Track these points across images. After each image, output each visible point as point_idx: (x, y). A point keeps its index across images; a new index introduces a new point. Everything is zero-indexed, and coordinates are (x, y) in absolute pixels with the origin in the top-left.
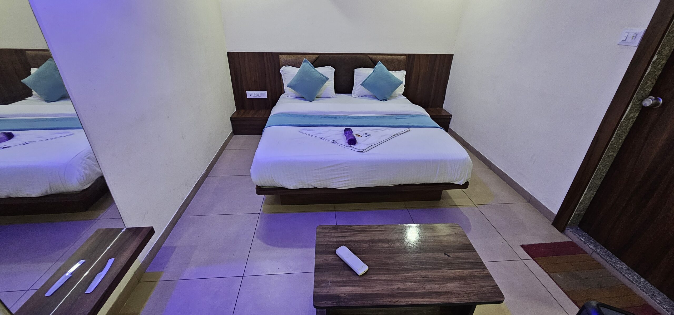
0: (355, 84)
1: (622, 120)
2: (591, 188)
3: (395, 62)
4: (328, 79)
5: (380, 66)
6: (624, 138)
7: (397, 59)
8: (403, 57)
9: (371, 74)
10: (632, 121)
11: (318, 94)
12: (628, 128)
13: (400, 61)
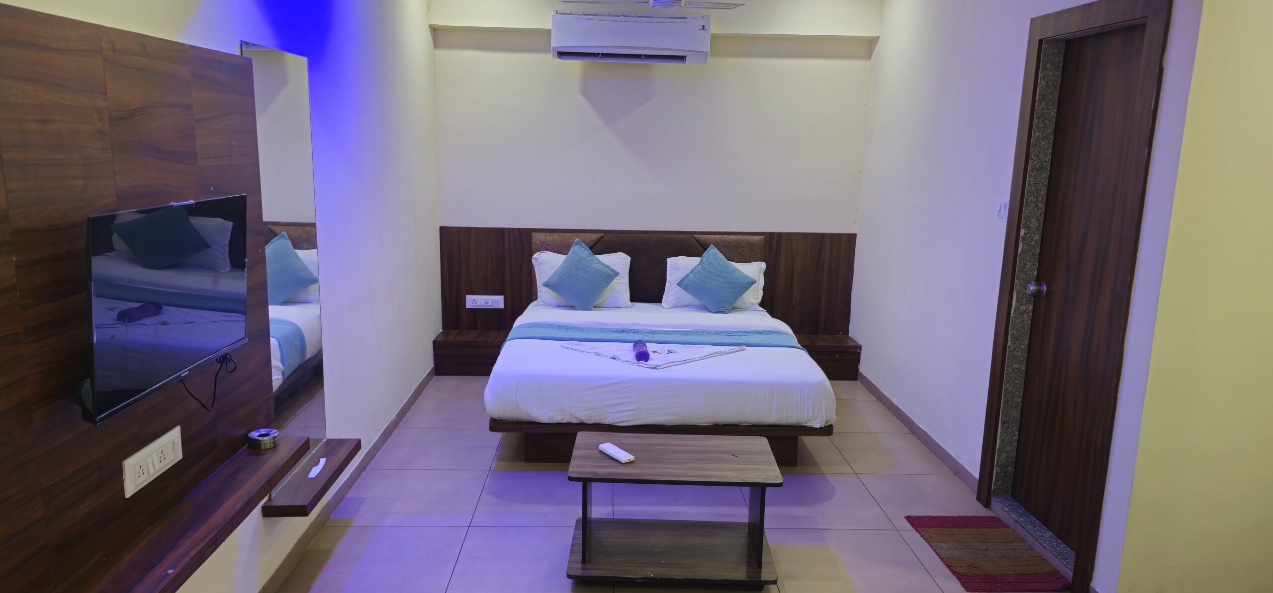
0: (667, 284)
1: (1012, 315)
2: (1007, 424)
3: (743, 247)
4: (617, 274)
5: (713, 253)
6: (1026, 341)
7: (748, 242)
8: (758, 237)
9: (697, 266)
10: (1028, 317)
11: (599, 301)
12: (1026, 327)
13: (752, 245)
